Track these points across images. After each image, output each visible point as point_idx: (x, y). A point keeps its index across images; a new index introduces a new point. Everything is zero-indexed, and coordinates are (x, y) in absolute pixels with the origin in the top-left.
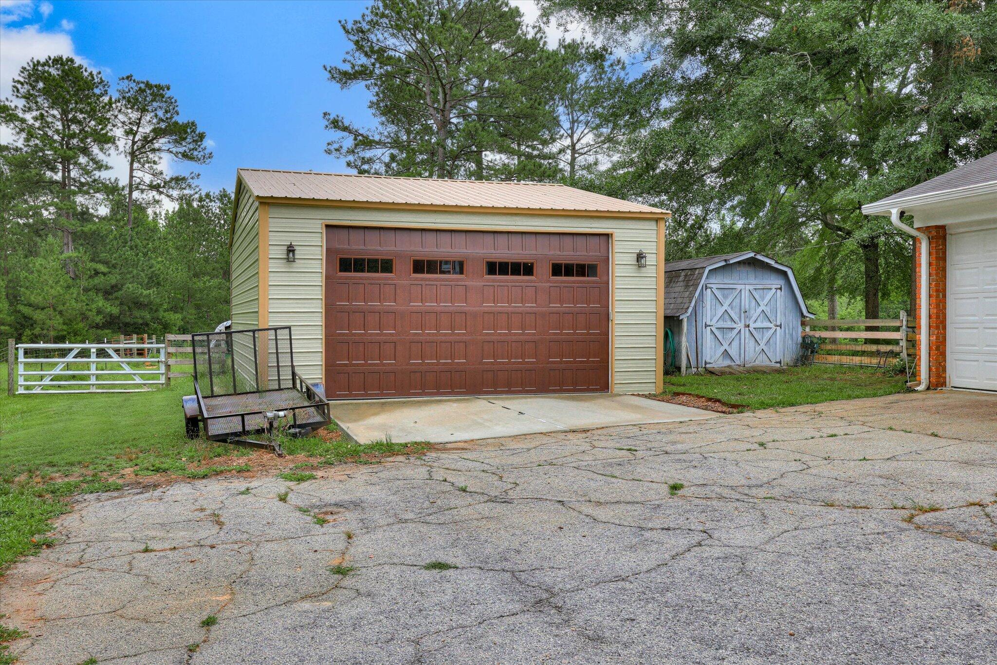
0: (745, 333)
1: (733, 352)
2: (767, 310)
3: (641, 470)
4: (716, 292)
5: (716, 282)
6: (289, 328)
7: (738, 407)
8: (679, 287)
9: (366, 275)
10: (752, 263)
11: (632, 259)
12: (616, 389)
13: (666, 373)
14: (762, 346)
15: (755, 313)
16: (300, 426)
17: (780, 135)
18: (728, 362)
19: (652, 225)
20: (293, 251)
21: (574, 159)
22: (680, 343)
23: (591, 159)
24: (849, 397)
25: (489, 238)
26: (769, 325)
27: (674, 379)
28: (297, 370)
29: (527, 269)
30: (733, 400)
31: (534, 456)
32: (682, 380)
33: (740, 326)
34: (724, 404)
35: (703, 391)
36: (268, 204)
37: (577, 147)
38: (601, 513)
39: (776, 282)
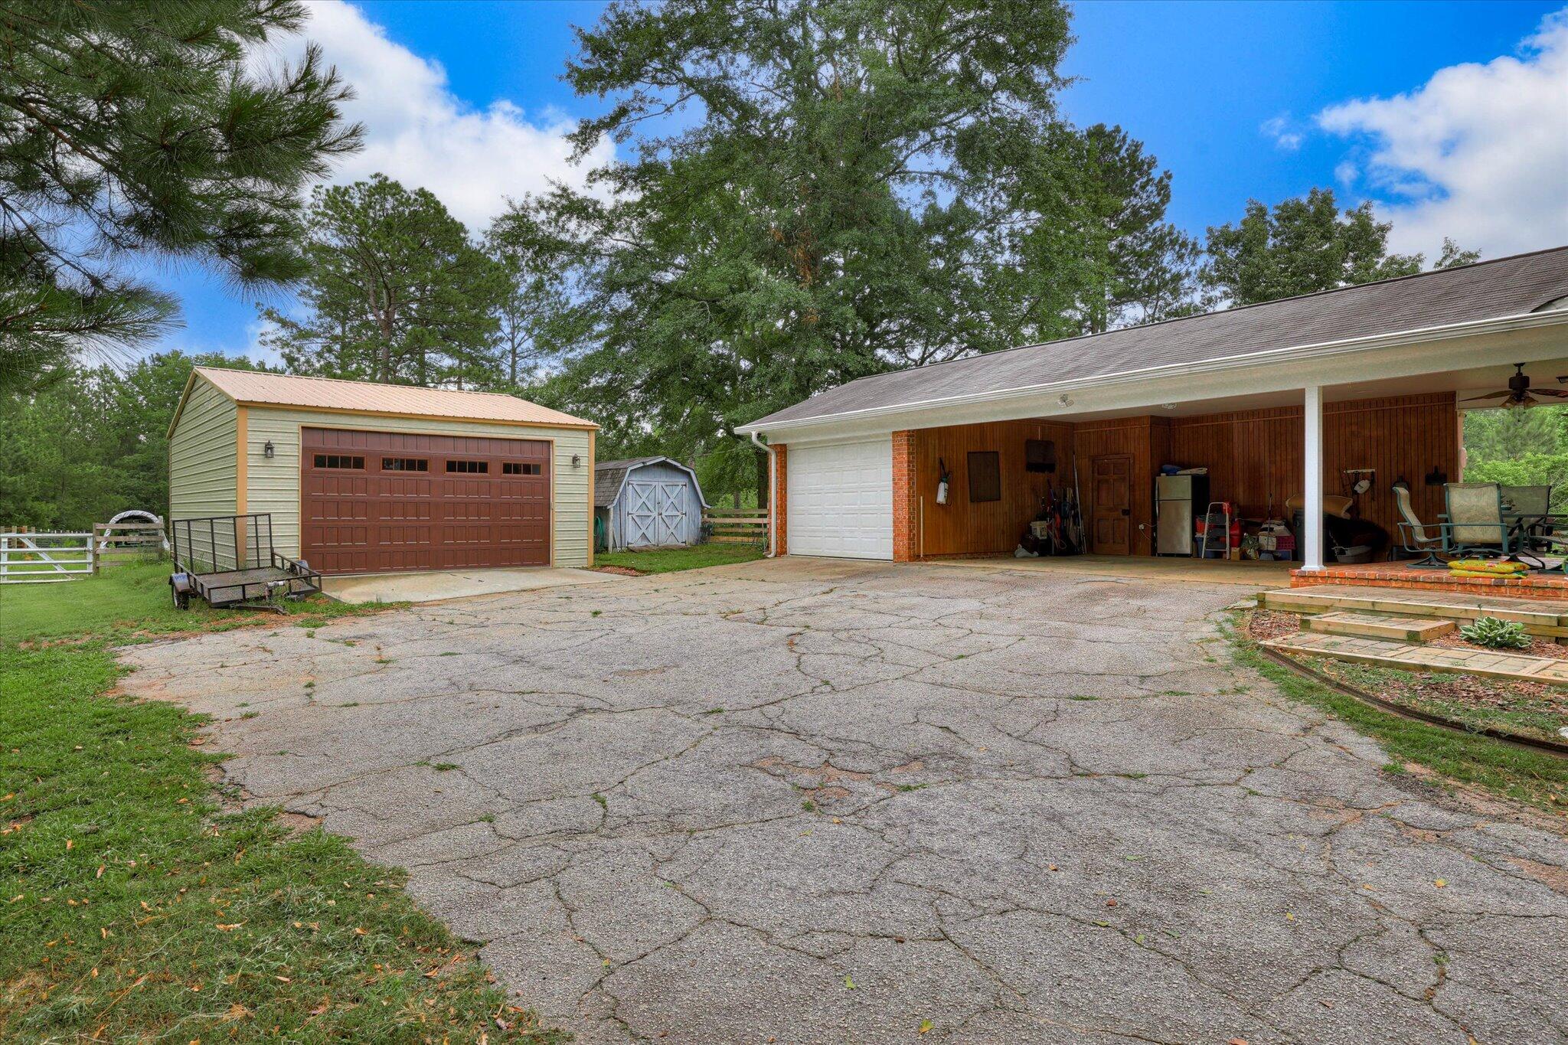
0: (659, 519)
1: (650, 535)
2: (676, 502)
3: (574, 607)
4: (636, 487)
5: (636, 479)
6: (269, 515)
7: (644, 572)
8: (607, 483)
9: (339, 470)
10: (663, 465)
11: (569, 461)
12: (557, 564)
13: (596, 552)
14: (672, 530)
15: (666, 504)
16: (295, 593)
17: (688, 364)
18: (645, 543)
19: (586, 435)
20: (271, 449)
21: (514, 362)
22: (607, 528)
23: (531, 363)
24: (724, 563)
25: (450, 442)
26: (676, 513)
27: (602, 556)
28: (275, 551)
29: (483, 467)
30: (644, 567)
31: (497, 605)
32: (609, 557)
33: (655, 514)
34: (637, 571)
35: (624, 563)
36: (247, 407)
37: (517, 351)
38: (548, 627)
39: (682, 480)
